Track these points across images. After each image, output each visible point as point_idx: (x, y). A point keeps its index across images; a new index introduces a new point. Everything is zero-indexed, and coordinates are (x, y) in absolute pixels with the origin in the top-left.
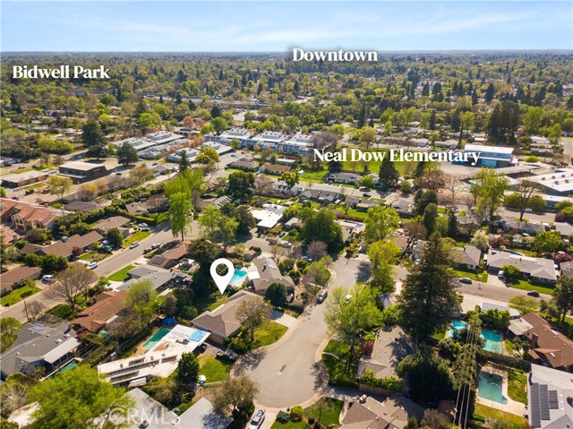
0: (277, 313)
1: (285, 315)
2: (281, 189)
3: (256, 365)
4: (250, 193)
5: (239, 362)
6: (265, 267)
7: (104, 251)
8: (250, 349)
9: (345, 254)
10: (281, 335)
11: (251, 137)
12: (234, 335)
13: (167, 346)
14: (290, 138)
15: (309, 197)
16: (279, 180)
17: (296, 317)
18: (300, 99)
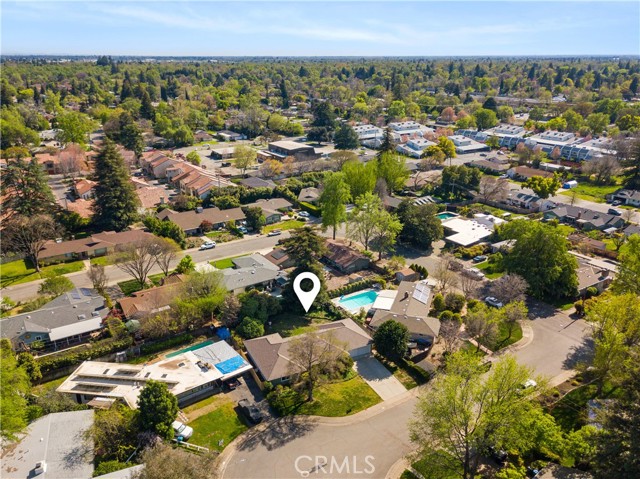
0: (383, 370)
1: (393, 378)
2: (522, 200)
3: (282, 443)
4: (470, 198)
5: (261, 427)
6: (406, 296)
7: (237, 233)
8: (295, 412)
9: (573, 310)
10: (359, 408)
11: (525, 136)
12: (286, 382)
13: (180, 365)
14: (582, 142)
15: (561, 215)
16: (522, 187)
17: (409, 387)
18: (633, 101)
